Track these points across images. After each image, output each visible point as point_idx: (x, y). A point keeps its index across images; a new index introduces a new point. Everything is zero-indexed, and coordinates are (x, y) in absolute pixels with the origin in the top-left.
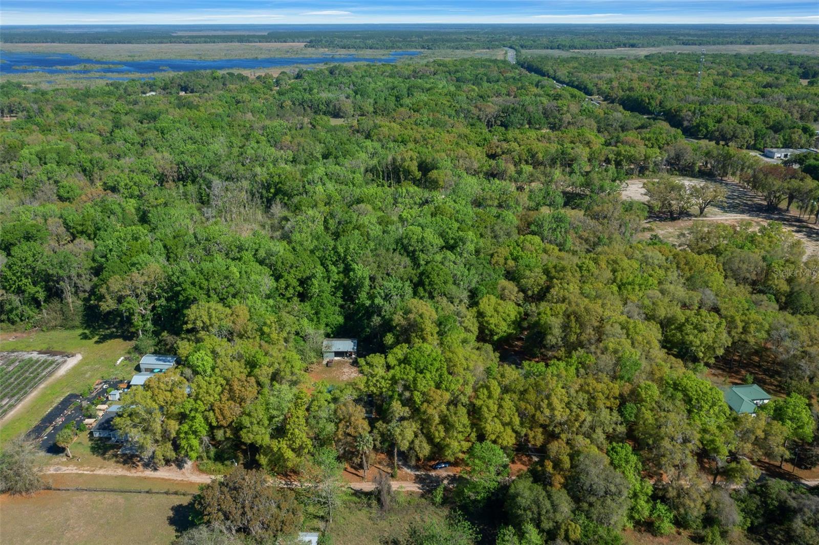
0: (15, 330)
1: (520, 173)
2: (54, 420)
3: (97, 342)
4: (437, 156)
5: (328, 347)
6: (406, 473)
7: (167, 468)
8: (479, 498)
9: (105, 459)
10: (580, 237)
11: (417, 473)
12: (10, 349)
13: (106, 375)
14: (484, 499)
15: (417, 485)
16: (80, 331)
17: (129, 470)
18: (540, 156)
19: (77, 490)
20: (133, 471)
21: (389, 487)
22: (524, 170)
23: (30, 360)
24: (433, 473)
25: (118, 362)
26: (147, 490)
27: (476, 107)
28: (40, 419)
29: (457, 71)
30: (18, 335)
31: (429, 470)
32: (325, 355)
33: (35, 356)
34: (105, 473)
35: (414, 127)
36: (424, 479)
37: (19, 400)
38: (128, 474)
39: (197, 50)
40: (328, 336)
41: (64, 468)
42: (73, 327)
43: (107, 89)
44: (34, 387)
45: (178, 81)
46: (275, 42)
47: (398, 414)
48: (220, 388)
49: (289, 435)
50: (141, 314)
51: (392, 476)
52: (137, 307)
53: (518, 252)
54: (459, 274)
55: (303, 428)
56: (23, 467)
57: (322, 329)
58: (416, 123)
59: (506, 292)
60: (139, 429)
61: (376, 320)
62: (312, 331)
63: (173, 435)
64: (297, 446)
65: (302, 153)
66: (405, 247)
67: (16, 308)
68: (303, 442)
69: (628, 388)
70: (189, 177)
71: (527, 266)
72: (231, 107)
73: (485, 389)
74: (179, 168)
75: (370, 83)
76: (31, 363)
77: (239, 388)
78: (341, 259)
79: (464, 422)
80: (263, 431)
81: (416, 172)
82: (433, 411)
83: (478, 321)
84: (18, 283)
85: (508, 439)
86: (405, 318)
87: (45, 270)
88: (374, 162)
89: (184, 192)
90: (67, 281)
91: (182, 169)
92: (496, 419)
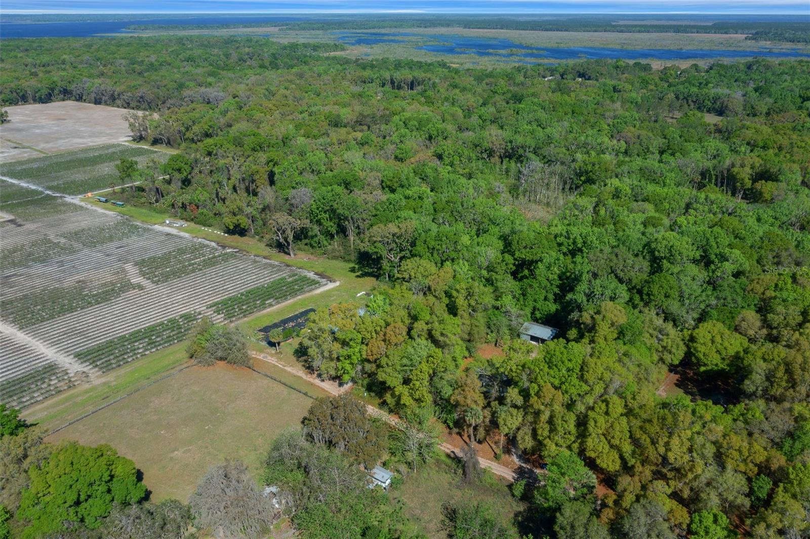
0: (312, 254)
2: (287, 323)
5: (526, 329)
6: (512, 461)
7: (331, 382)
8: (545, 505)
9: (298, 360)
11: (523, 465)
12: (299, 265)
14: (550, 508)
15: (514, 475)
16: (352, 265)
17: (306, 375)
19: (265, 375)
20: (309, 376)
21: (477, 463)
23: (305, 277)
24: (537, 471)
25: (359, 295)
26: (305, 392)
30: (312, 257)
31: (536, 467)
32: (522, 336)
33: (311, 275)
34: (291, 371)
36: (525, 472)
38: (304, 377)
39: (625, 39)
40: (536, 320)
41: (269, 358)
42: (349, 261)
43: (510, 71)
46: (715, 33)
47: (512, 401)
48: (378, 329)
49: (411, 385)
50: (390, 261)
51: (496, 458)
52: (384, 253)
53: (786, 284)
54: (687, 292)
55: (426, 383)
56: (235, 345)
57: (528, 311)
58: (794, 129)
59: (744, 325)
60: (313, 343)
61: (575, 315)
62: (514, 310)
63: (335, 356)
64: (417, 397)
65: (637, 146)
66: (652, 252)
67: (316, 236)
68: (423, 396)
69: (779, 460)
70: (515, 155)
71: (784, 301)
72: (605, 96)
73: (604, 404)
74: (507, 146)
75: (785, 81)
76: (305, 279)
77: (392, 333)
78: (580, 250)
79: (569, 429)
80: (396, 374)
81: (747, 180)
82: (542, 408)
83: (687, 346)
84: (319, 216)
85: (610, 463)
86: (592, 317)
87: (338, 209)
88: (709, 164)
89: (507, 168)
90: (351, 221)
91: (510, 147)
92: (602, 438)
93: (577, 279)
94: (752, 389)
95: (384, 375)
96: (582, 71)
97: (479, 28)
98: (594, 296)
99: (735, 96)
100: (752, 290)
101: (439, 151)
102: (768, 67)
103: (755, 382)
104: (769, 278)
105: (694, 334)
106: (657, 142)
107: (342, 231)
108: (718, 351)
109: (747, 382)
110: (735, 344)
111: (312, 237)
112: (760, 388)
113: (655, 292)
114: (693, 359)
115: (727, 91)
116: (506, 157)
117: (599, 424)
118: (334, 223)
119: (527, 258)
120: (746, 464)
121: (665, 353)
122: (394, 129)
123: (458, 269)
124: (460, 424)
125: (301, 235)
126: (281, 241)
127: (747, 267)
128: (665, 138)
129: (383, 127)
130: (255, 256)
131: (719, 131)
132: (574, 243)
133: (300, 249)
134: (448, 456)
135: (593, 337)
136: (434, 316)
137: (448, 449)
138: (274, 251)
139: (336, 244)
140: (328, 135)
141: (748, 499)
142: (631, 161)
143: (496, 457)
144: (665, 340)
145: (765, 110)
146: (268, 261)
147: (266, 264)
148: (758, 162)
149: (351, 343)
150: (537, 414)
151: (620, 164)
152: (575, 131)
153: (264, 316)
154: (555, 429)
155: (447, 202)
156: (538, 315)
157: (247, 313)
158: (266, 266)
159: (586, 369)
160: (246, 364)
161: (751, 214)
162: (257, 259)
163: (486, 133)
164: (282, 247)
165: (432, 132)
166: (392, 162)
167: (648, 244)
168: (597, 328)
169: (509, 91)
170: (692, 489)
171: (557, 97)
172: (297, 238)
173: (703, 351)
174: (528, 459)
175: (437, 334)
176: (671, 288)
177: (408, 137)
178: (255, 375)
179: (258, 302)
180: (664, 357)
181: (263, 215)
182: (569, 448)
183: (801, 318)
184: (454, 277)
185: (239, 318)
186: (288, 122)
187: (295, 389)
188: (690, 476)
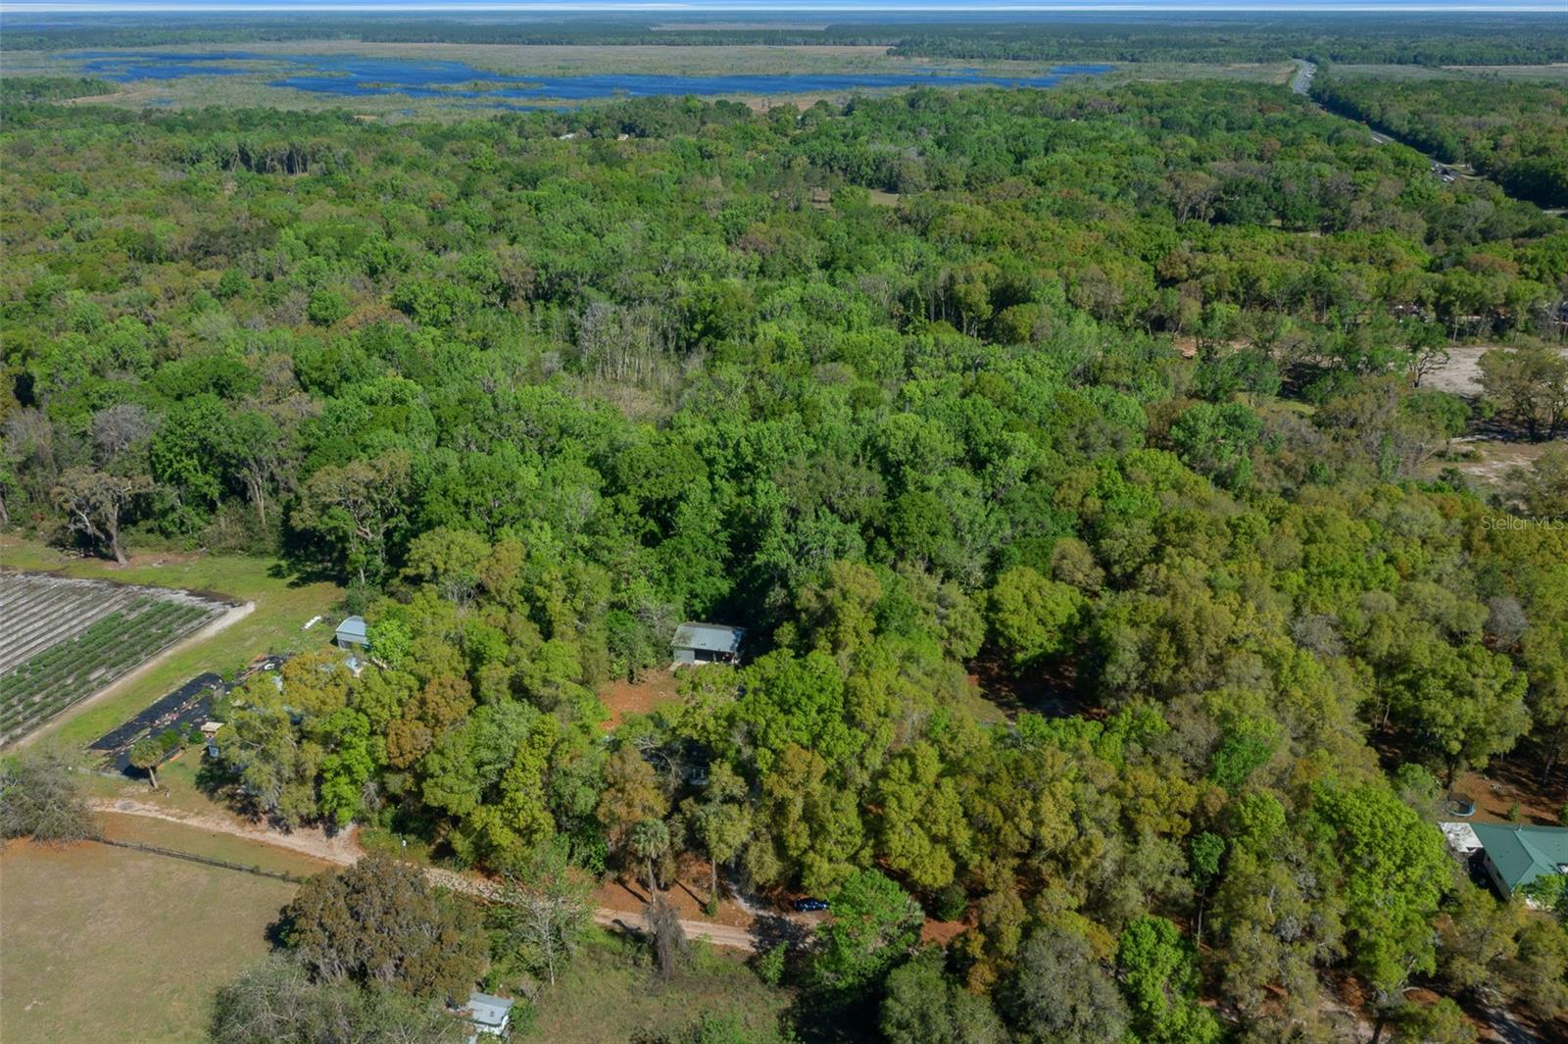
0: (168, 550)
1: (1206, 319)
2: (157, 717)
3: (293, 585)
4: (1036, 274)
5: (684, 638)
6: (738, 910)
7: (307, 831)
8: (841, 985)
9: (211, 797)
10: (1278, 463)
11: (761, 913)
12: (146, 580)
13: (278, 647)
14: (850, 988)
15: (751, 937)
16: (272, 562)
17: (241, 825)
18: (1265, 286)
19: (141, 848)
20: (249, 827)
21: (679, 931)
22: (1218, 313)
23: (169, 604)
24: (792, 918)
25: (308, 625)
26: (252, 866)
27: (1170, 179)
28: (138, 711)
29: (1166, 106)
30: (170, 557)
31: (787, 911)
32: (677, 653)
33: (181, 598)
34: (201, 825)
35: (1019, 214)
36: (770, 927)
37: (120, 674)
38: (238, 832)
39: (684, 58)
40: (693, 616)
41: (138, 805)
42: (262, 554)
43: (488, 126)
44: (153, 654)
45: (618, 115)
46: (835, 44)
47: (723, 790)
48: (405, 694)
49: (506, 801)
50: (363, 541)
51: (706, 912)
52: (351, 528)
53: (1114, 483)
54: (965, 517)
55: (536, 791)
56: (50, 795)
57: (679, 602)
58: (1026, 208)
59: (1066, 564)
60: (253, 753)
61: (777, 595)
62: (653, 604)
63: (312, 772)
64: (523, 824)
65: (779, 257)
66: (880, 453)
67: (173, 509)
68: (534, 819)
69: (1218, 798)
70: (556, 292)
71: (1123, 512)
72: (689, 166)
73: (906, 761)
74: (538, 275)
75: (978, 126)
76: (169, 609)
77: (437, 698)
78: (750, 468)
79: (849, 824)
80: (466, 786)
81: (983, 305)
82: (790, 793)
83: (986, 619)
84: (176, 465)
85: (937, 872)
86: (819, 596)
87: (220, 444)
88: (911, 282)
89: (543, 321)
90: (255, 468)
91: (544, 277)
92: (915, 827)
93: (764, 524)
94: (1121, 678)
95: (439, 793)
96: (627, 121)
97: (395, 41)
98: (808, 552)
99: (908, 154)
100: (1063, 500)
101: (404, 298)
102: (944, 102)
103: (1125, 664)
104: (1085, 477)
105: (996, 597)
106: (812, 250)
107: (236, 490)
108: (1041, 622)
109: (1110, 668)
110: (1064, 602)
111: (164, 513)
112: (1134, 675)
113: (913, 527)
114: (1001, 641)
115: (891, 148)
116: (538, 297)
117: (906, 804)
118: (215, 476)
119: (655, 496)
120: (1169, 818)
121: (953, 640)
122: (288, 258)
123: (532, 539)
124: (616, 862)
125: (137, 512)
126: (90, 531)
127: (1043, 459)
128: (822, 239)
129: (262, 254)
130: (26, 574)
131: (906, 220)
132: (737, 454)
133: (137, 544)
134: (611, 932)
135: (833, 634)
136: (516, 647)
137: (605, 917)
138: (73, 557)
139: (224, 521)
140: (137, 282)
141: (1188, 880)
142: (782, 288)
143: (706, 909)
144: (953, 617)
145: (962, 178)
146: (65, 581)
147: (60, 589)
148: (993, 271)
149: (347, 738)
150: (781, 808)
151: (761, 295)
152: (658, 237)
153: (95, 710)
154: (822, 827)
155: (461, 402)
156: (698, 606)
157: (49, 710)
158: (63, 594)
159: (855, 700)
160: (89, 832)
161: (1014, 364)
162: (35, 580)
163: (490, 254)
164: (91, 545)
165: (375, 260)
166: (305, 326)
167: (869, 443)
168: (840, 616)
169: (504, 166)
170: (1089, 886)
171: (602, 173)
172: (127, 519)
173: (1016, 624)
174: (766, 898)
175: (535, 686)
176: (938, 517)
177: (326, 272)
178: (116, 853)
179: (69, 681)
180: (953, 647)
181: (27, 478)
182: (853, 859)
183: (1153, 540)
184: (528, 555)
185: (32, 728)
186: (31, 258)
187: (225, 865)
188: (1086, 862)
